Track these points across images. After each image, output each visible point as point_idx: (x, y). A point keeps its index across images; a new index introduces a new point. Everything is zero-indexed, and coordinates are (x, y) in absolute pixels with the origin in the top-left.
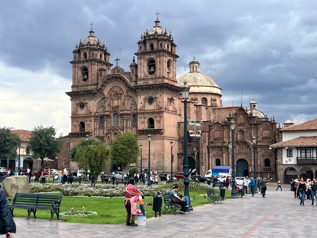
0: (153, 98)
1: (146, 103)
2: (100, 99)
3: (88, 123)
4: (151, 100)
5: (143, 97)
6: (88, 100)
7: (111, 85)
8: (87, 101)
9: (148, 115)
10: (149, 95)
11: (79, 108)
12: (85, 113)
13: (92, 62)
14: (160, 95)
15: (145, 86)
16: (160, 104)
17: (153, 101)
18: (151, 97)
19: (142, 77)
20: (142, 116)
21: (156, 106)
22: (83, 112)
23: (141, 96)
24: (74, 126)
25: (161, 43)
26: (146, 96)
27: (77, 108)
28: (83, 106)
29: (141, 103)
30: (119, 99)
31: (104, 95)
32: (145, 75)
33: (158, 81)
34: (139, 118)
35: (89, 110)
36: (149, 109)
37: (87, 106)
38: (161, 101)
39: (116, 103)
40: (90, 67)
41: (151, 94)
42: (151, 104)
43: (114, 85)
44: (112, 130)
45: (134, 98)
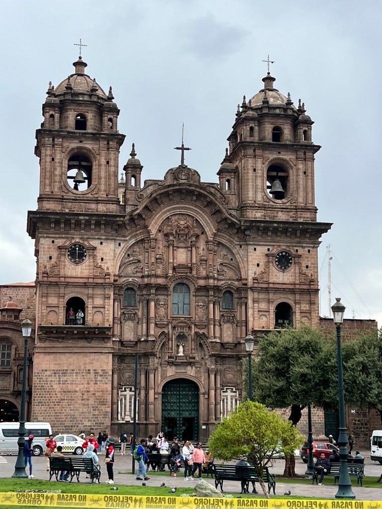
0: (289, 256)
1: (271, 264)
2: (133, 241)
3: (98, 301)
4: (284, 261)
5: (262, 250)
6: (99, 242)
7: (168, 211)
8: (95, 243)
9: (278, 296)
10: (279, 246)
11: (67, 261)
12: (86, 273)
13: (111, 143)
14: (307, 249)
15: (275, 225)
16: (309, 272)
17: (291, 263)
18: (286, 253)
19: (257, 202)
20: (262, 296)
21: (297, 275)
22: (81, 272)
23: (258, 248)
24: (49, 309)
25: (307, 129)
26: (271, 248)
27: (58, 258)
28: (81, 256)
29: (258, 265)
30: (194, 249)
31: (149, 232)
32: (265, 197)
33: (303, 216)
34: (254, 302)
35: (100, 267)
36: (280, 280)
37: (94, 256)
38: (312, 264)
39: (182, 256)
40: (103, 153)
41: (282, 245)
42: (285, 268)
43: (178, 211)
44: (174, 328)
45: (234, 251)
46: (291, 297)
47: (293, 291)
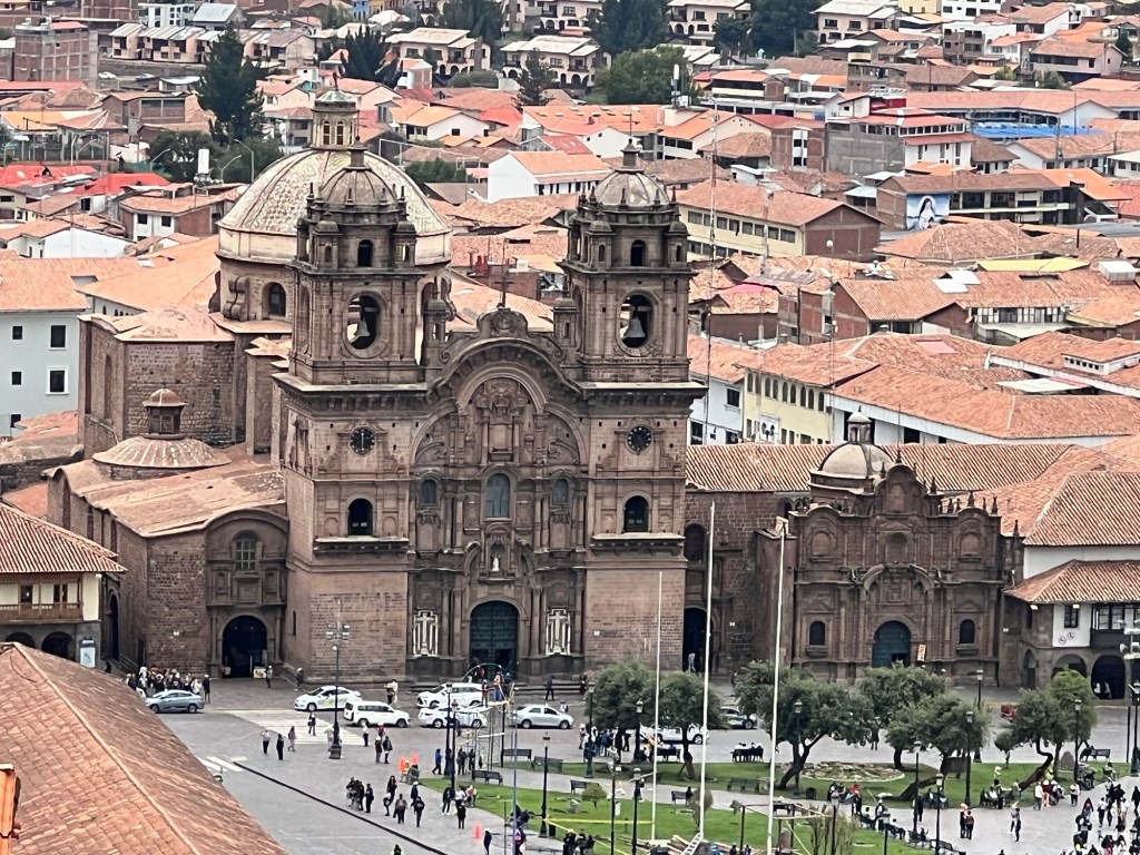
0: (648, 431)
1: (622, 445)
2: (435, 418)
3: (390, 504)
4: (640, 439)
5: (610, 425)
6: (391, 423)
7: (484, 375)
8: (385, 426)
9: (630, 488)
10: (634, 418)
11: (349, 451)
12: (374, 466)
13: (407, 284)
14: (672, 421)
15: (630, 393)
16: (673, 454)
17: (649, 442)
18: (643, 428)
19: (606, 357)
20: (608, 489)
21: (657, 458)
22: (369, 466)
23: (604, 422)
24: (328, 516)
25: (680, 244)
26: (622, 422)
27: (339, 448)
28: (368, 444)
29: (604, 446)
30: (516, 427)
31: (456, 407)
32: (617, 349)
33: (670, 374)
34: (596, 498)
35: (392, 458)
36: (634, 466)
37: (385, 444)
38: (678, 441)
39: (500, 436)
40: (397, 299)
41: (639, 418)
42: (641, 449)
43: (495, 375)
44: (488, 536)
45: (572, 426)
46: (647, 488)
47: (650, 482)
